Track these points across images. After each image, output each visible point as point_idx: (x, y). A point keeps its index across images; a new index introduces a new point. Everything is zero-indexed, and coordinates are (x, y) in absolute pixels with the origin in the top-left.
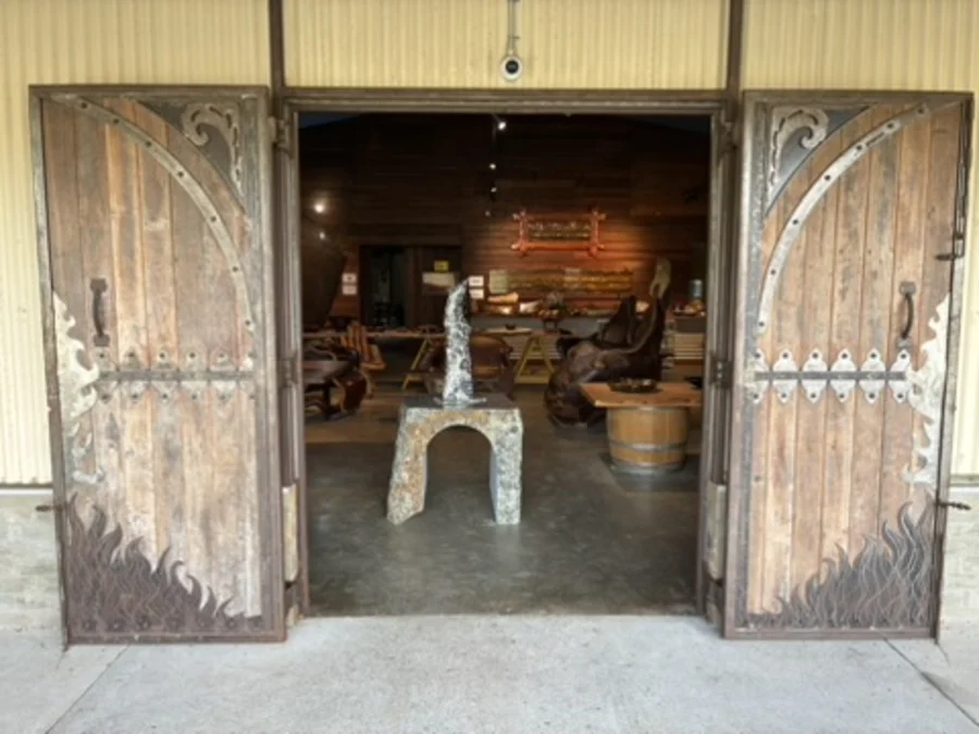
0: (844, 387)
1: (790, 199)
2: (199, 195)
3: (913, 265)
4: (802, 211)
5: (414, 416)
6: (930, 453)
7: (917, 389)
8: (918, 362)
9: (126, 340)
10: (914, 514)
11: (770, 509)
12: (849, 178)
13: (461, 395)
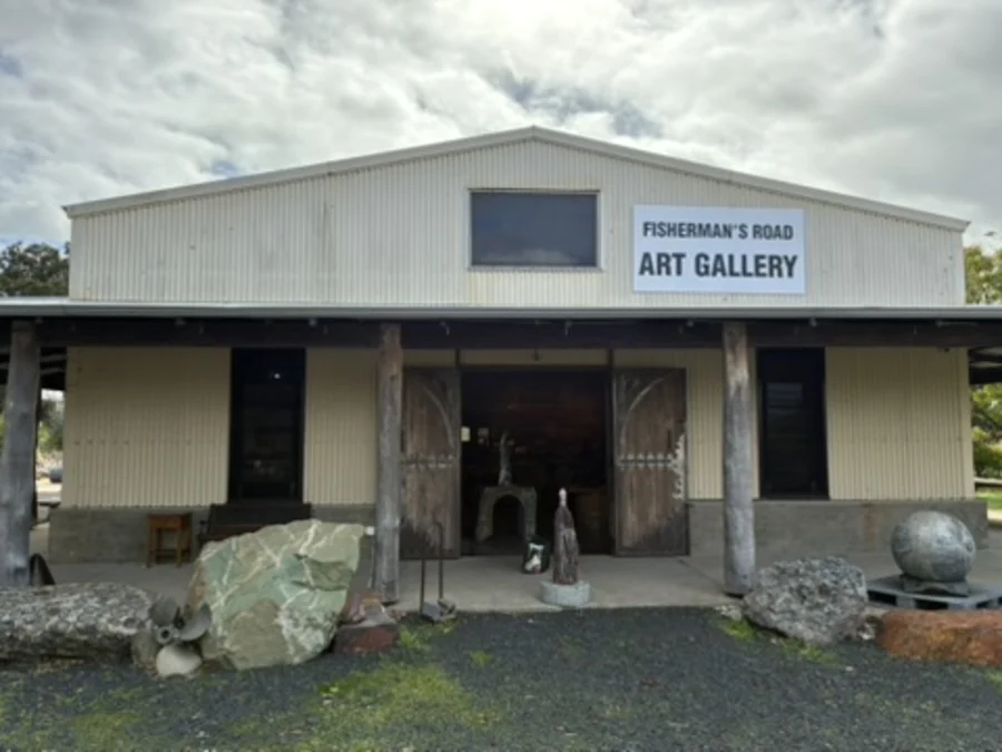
0: (651, 465)
1: (629, 402)
2: (438, 403)
3: (670, 424)
4: (633, 406)
5: (488, 490)
6: (682, 488)
7: (675, 466)
8: (675, 456)
9: (410, 450)
10: (677, 509)
11: (629, 509)
12: (646, 397)
13: (507, 483)
